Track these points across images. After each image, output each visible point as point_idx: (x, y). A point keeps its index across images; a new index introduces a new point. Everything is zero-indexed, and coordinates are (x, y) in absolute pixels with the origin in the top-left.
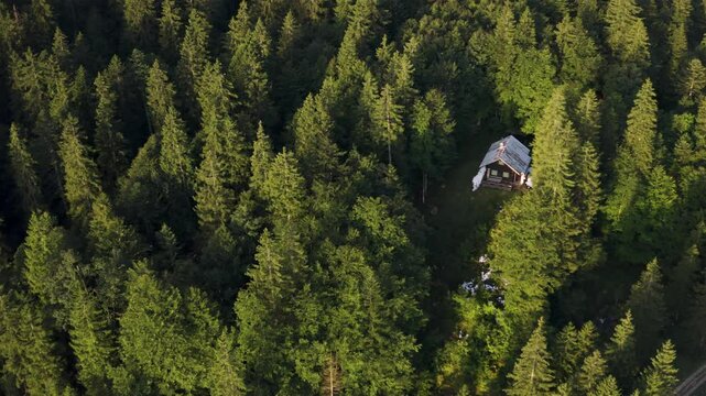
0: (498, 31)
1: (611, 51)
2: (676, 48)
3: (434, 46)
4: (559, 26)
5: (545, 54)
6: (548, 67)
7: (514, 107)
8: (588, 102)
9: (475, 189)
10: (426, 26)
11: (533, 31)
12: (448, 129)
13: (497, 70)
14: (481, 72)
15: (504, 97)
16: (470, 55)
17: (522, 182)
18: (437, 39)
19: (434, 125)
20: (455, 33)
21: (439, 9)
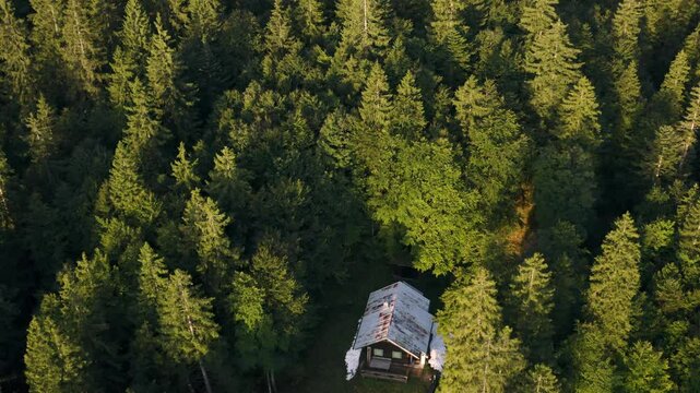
0: (365, 111)
1: (538, 118)
2: (625, 96)
3: (266, 146)
4: (460, 93)
5: (443, 148)
6: (448, 168)
7: (399, 230)
8: (532, 274)
9: (349, 377)
10: (254, 103)
11: (420, 106)
12: (296, 308)
13: (368, 173)
14: (344, 179)
15: (384, 216)
16: (325, 154)
17: (423, 362)
18: (270, 133)
19: (271, 307)
20: (298, 120)
21: (274, 66)
